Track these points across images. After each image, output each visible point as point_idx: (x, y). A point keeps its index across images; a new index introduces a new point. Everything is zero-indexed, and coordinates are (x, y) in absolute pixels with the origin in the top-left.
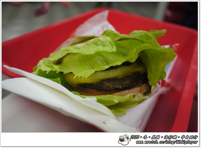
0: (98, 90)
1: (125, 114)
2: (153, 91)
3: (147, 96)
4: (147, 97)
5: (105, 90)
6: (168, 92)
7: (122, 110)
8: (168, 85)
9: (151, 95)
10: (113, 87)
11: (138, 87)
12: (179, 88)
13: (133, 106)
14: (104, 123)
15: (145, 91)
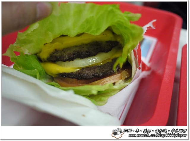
0: (78, 79)
1: (106, 102)
2: (133, 77)
3: (128, 82)
4: (127, 84)
5: (85, 79)
6: (149, 76)
7: (103, 98)
8: (149, 69)
9: (132, 81)
10: (93, 75)
11: (118, 73)
12: (160, 72)
13: (114, 93)
14: (84, 116)
15: (126, 77)
